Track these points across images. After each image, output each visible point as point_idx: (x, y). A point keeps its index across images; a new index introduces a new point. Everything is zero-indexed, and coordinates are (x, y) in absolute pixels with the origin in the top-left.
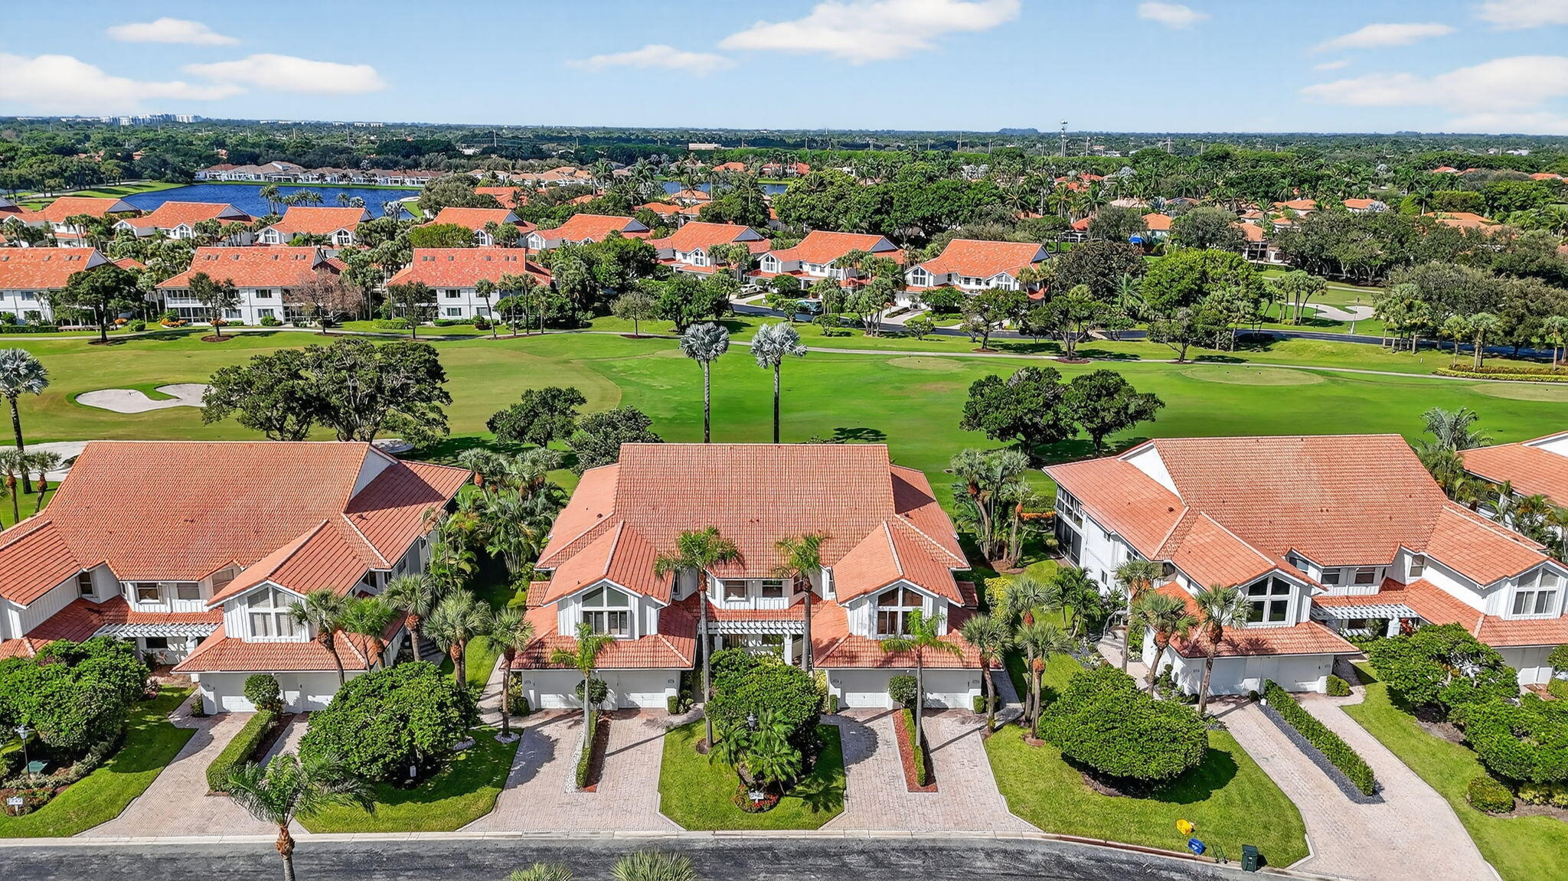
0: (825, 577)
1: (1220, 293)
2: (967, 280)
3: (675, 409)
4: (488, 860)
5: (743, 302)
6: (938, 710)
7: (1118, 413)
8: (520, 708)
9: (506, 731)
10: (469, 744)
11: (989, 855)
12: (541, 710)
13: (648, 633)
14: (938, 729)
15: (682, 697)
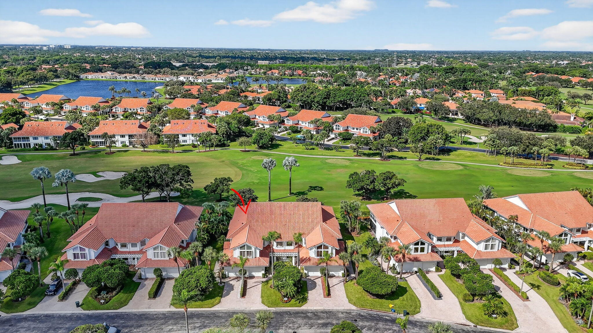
0: (304, 242)
1: (433, 137)
2: (354, 129)
3: (259, 179)
4: (221, 315)
5: (279, 135)
6: (332, 276)
7: (392, 185)
8: (224, 276)
9: (221, 283)
11: (342, 313)
12: (229, 277)
13: (257, 257)
14: (332, 281)
15: (266, 273)
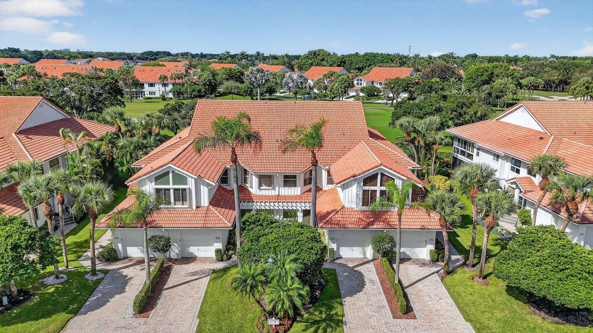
0: (324, 174)
1: (500, 81)
5: (282, 95)
6: (405, 259)
9: (94, 272)
10: (62, 280)
12: (127, 258)
13: (202, 205)
14: (407, 272)
15: (227, 249)
